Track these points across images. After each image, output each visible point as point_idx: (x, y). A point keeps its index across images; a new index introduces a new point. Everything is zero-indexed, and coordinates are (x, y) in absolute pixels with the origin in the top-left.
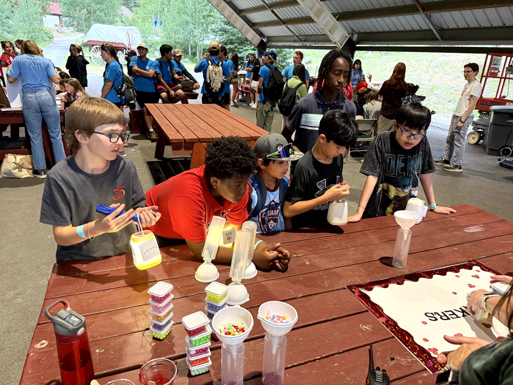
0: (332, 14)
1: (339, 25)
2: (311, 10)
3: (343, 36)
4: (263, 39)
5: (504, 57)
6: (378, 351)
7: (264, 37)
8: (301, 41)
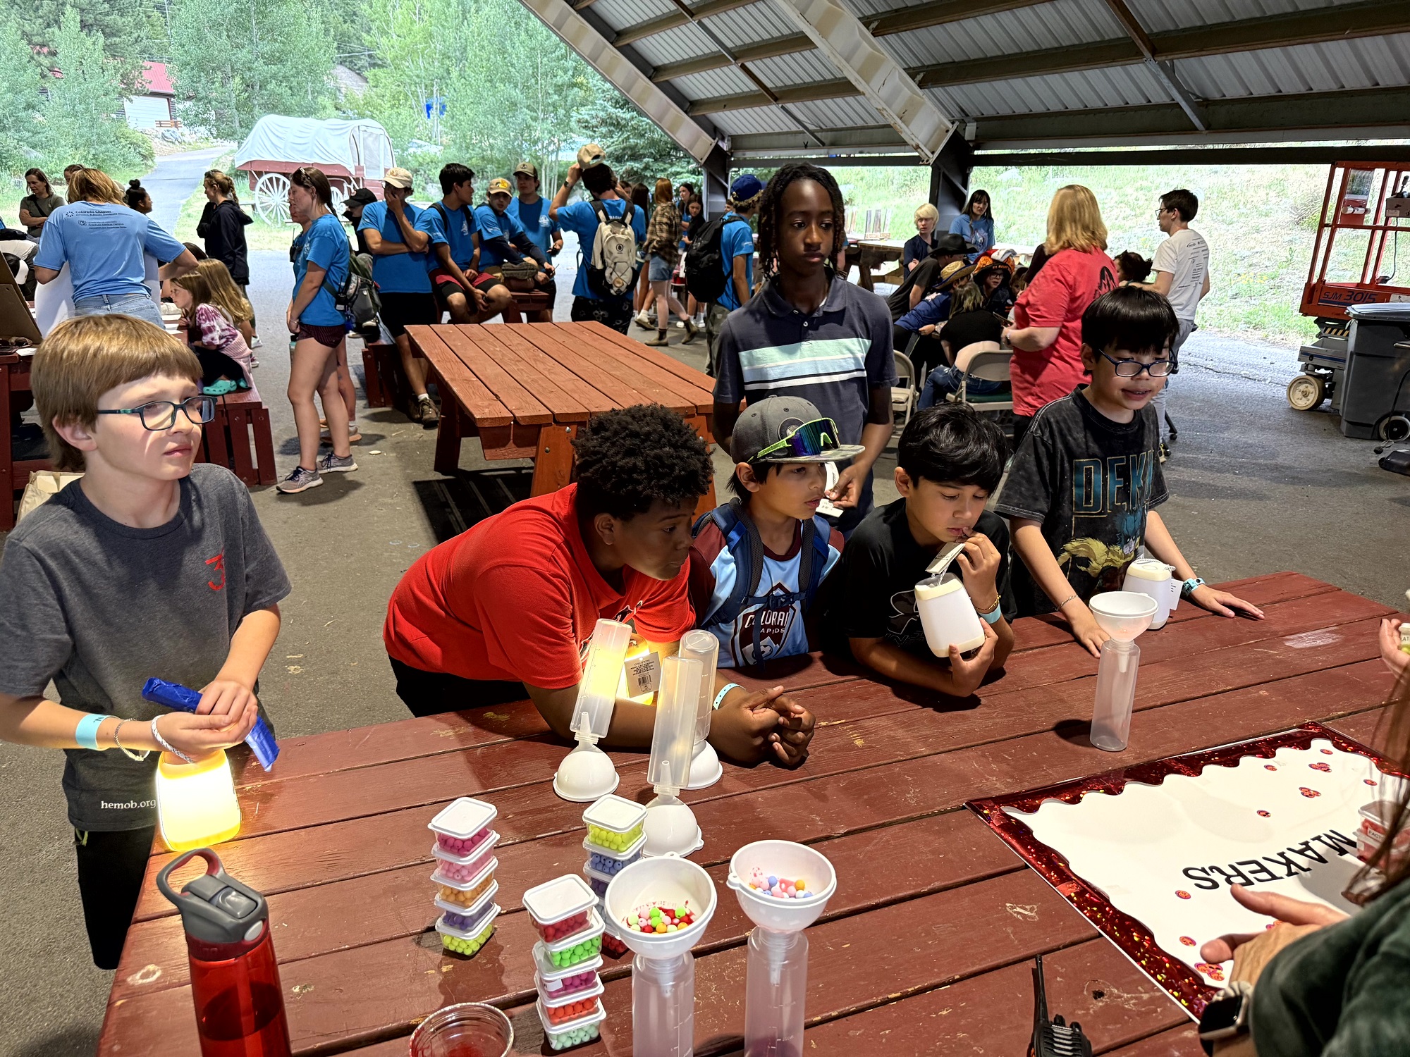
0: (905, 69)
1: (926, 100)
2: (847, 60)
3: (938, 128)
4: (720, 144)
5: (1379, 173)
6: (1057, 974)
7: (723, 139)
8: (823, 144)
